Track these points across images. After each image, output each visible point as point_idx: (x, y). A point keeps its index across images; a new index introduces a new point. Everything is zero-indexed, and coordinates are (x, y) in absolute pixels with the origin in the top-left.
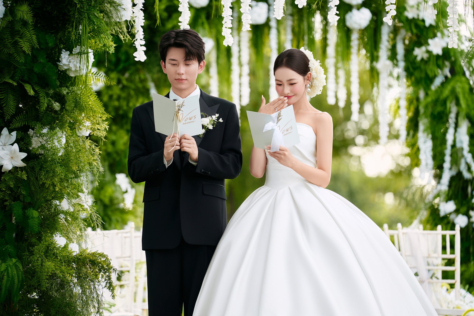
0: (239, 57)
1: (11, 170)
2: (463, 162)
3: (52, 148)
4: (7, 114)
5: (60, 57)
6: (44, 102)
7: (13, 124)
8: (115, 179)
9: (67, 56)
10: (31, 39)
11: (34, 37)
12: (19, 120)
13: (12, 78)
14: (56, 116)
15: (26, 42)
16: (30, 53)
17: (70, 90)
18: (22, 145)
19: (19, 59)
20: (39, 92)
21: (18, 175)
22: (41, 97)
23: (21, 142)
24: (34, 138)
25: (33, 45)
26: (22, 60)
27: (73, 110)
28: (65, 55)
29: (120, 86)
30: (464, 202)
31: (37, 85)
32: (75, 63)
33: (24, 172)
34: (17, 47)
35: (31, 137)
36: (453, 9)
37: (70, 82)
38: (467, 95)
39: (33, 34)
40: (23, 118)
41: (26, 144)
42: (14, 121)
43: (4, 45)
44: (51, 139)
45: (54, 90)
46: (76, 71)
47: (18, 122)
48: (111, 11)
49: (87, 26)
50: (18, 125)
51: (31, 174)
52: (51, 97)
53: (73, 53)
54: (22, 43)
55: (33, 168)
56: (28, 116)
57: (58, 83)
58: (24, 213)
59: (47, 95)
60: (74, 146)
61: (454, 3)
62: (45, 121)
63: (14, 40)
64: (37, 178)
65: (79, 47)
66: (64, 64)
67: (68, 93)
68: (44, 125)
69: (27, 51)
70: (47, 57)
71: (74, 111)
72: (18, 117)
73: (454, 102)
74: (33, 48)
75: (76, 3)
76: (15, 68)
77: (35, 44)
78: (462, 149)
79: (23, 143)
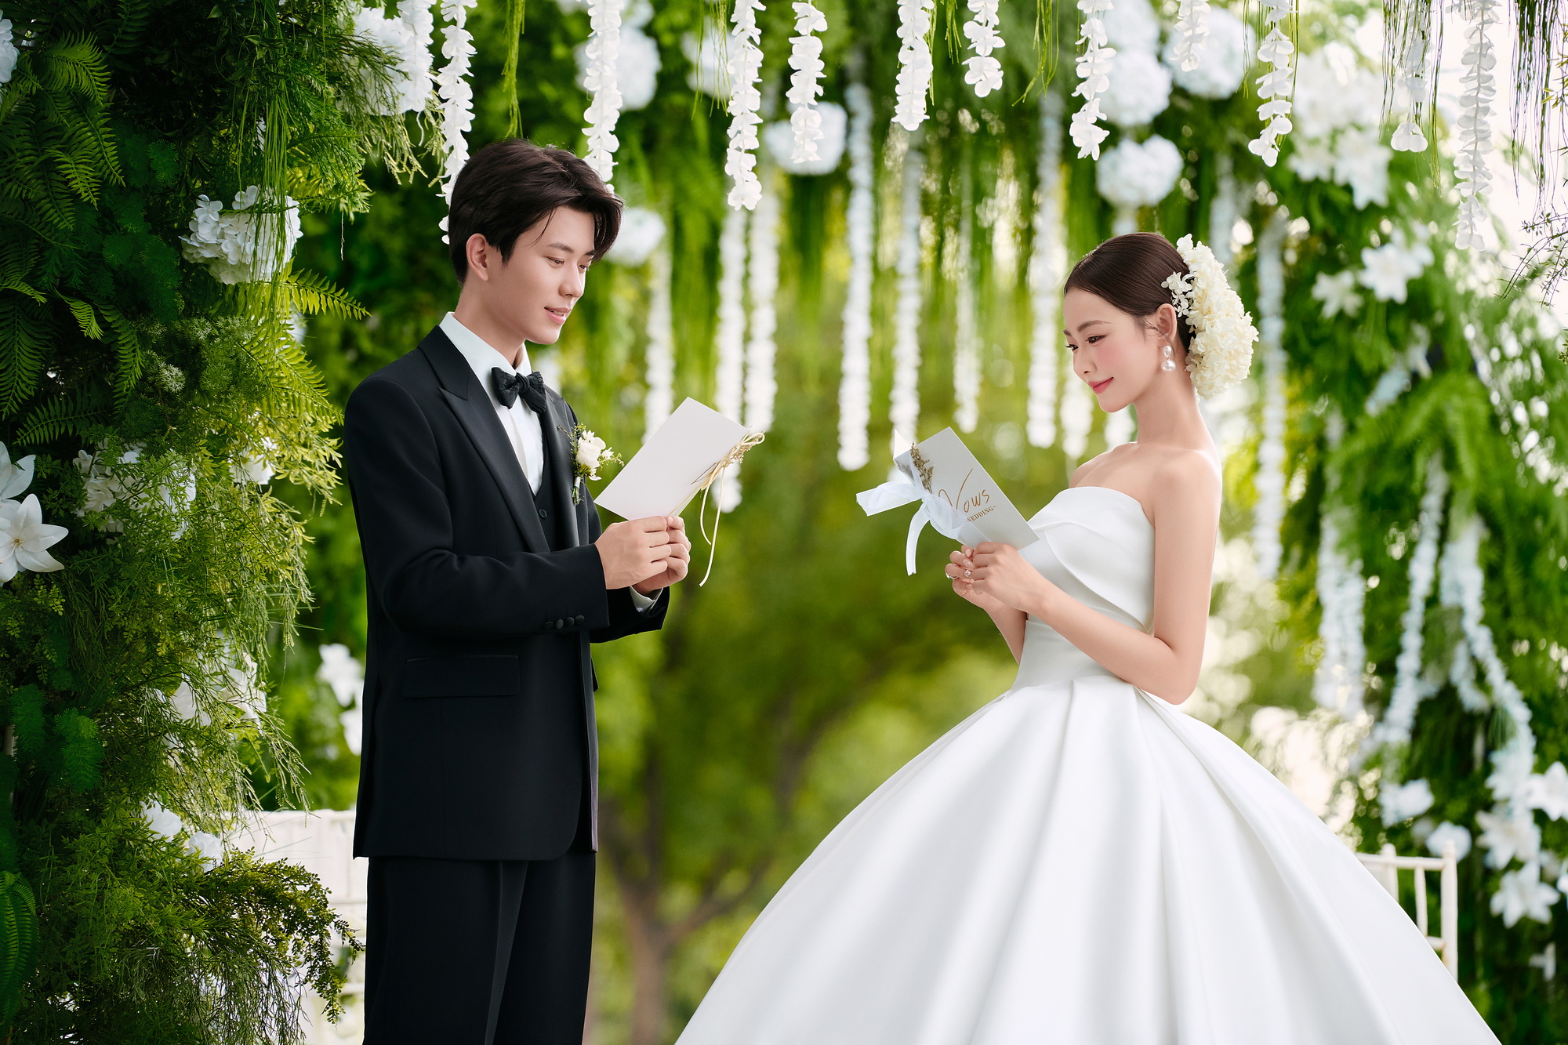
0: (747, 277)
1: (11, 581)
2: (1460, 652)
3: (150, 513)
4: (9, 395)
5: (191, 220)
6: (133, 363)
7: (26, 431)
8: (318, 661)
9: (215, 217)
10: (99, 155)
11: (111, 150)
12: (45, 420)
13: (31, 279)
14: (169, 410)
15: (81, 163)
16: (94, 200)
17: (219, 329)
18: (54, 500)
19: (58, 219)
20: (117, 328)
21: (35, 599)
22: (124, 345)
23: (50, 490)
24: (92, 480)
25: (106, 176)
26: (67, 223)
27: (226, 393)
28: (208, 212)
29: (350, 356)
30: (1461, 786)
31: (112, 306)
32: (239, 240)
33: (55, 589)
34: (50, 180)
35: (84, 475)
36: (1475, 125)
37: (218, 304)
38: (1480, 438)
39: (106, 140)
40: (58, 414)
41: (67, 497)
42: (29, 422)
43: (8, 171)
44: (150, 485)
45: (167, 324)
46: (241, 266)
47: (42, 426)
48: (362, 79)
49: (284, 119)
50: (41, 434)
51: (78, 595)
52: (154, 349)
53: (236, 207)
54: (69, 166)
55: (85, 579)
56: (75, 408)
57: (182, 305)
58: (49, 726)
59: (144, 340)
60: (223, 513)
61: (1481, 105)
62: (133, 425)
63: (43, 158)
64: (96, 612)
65: (254, 190)
66: (202, 243)
67: (211, 337)
68: (127, 439)
69: (86, 192)
70: (147, 218)
71: (230, 397)
72: (44, 409)
73: (1438, 459)
74: (103, 184)
75: (252, 46)
76: (43, 247)
77: (111, 173)
78: (1460, 612)
79: (57, 493)
